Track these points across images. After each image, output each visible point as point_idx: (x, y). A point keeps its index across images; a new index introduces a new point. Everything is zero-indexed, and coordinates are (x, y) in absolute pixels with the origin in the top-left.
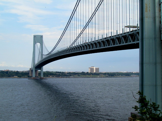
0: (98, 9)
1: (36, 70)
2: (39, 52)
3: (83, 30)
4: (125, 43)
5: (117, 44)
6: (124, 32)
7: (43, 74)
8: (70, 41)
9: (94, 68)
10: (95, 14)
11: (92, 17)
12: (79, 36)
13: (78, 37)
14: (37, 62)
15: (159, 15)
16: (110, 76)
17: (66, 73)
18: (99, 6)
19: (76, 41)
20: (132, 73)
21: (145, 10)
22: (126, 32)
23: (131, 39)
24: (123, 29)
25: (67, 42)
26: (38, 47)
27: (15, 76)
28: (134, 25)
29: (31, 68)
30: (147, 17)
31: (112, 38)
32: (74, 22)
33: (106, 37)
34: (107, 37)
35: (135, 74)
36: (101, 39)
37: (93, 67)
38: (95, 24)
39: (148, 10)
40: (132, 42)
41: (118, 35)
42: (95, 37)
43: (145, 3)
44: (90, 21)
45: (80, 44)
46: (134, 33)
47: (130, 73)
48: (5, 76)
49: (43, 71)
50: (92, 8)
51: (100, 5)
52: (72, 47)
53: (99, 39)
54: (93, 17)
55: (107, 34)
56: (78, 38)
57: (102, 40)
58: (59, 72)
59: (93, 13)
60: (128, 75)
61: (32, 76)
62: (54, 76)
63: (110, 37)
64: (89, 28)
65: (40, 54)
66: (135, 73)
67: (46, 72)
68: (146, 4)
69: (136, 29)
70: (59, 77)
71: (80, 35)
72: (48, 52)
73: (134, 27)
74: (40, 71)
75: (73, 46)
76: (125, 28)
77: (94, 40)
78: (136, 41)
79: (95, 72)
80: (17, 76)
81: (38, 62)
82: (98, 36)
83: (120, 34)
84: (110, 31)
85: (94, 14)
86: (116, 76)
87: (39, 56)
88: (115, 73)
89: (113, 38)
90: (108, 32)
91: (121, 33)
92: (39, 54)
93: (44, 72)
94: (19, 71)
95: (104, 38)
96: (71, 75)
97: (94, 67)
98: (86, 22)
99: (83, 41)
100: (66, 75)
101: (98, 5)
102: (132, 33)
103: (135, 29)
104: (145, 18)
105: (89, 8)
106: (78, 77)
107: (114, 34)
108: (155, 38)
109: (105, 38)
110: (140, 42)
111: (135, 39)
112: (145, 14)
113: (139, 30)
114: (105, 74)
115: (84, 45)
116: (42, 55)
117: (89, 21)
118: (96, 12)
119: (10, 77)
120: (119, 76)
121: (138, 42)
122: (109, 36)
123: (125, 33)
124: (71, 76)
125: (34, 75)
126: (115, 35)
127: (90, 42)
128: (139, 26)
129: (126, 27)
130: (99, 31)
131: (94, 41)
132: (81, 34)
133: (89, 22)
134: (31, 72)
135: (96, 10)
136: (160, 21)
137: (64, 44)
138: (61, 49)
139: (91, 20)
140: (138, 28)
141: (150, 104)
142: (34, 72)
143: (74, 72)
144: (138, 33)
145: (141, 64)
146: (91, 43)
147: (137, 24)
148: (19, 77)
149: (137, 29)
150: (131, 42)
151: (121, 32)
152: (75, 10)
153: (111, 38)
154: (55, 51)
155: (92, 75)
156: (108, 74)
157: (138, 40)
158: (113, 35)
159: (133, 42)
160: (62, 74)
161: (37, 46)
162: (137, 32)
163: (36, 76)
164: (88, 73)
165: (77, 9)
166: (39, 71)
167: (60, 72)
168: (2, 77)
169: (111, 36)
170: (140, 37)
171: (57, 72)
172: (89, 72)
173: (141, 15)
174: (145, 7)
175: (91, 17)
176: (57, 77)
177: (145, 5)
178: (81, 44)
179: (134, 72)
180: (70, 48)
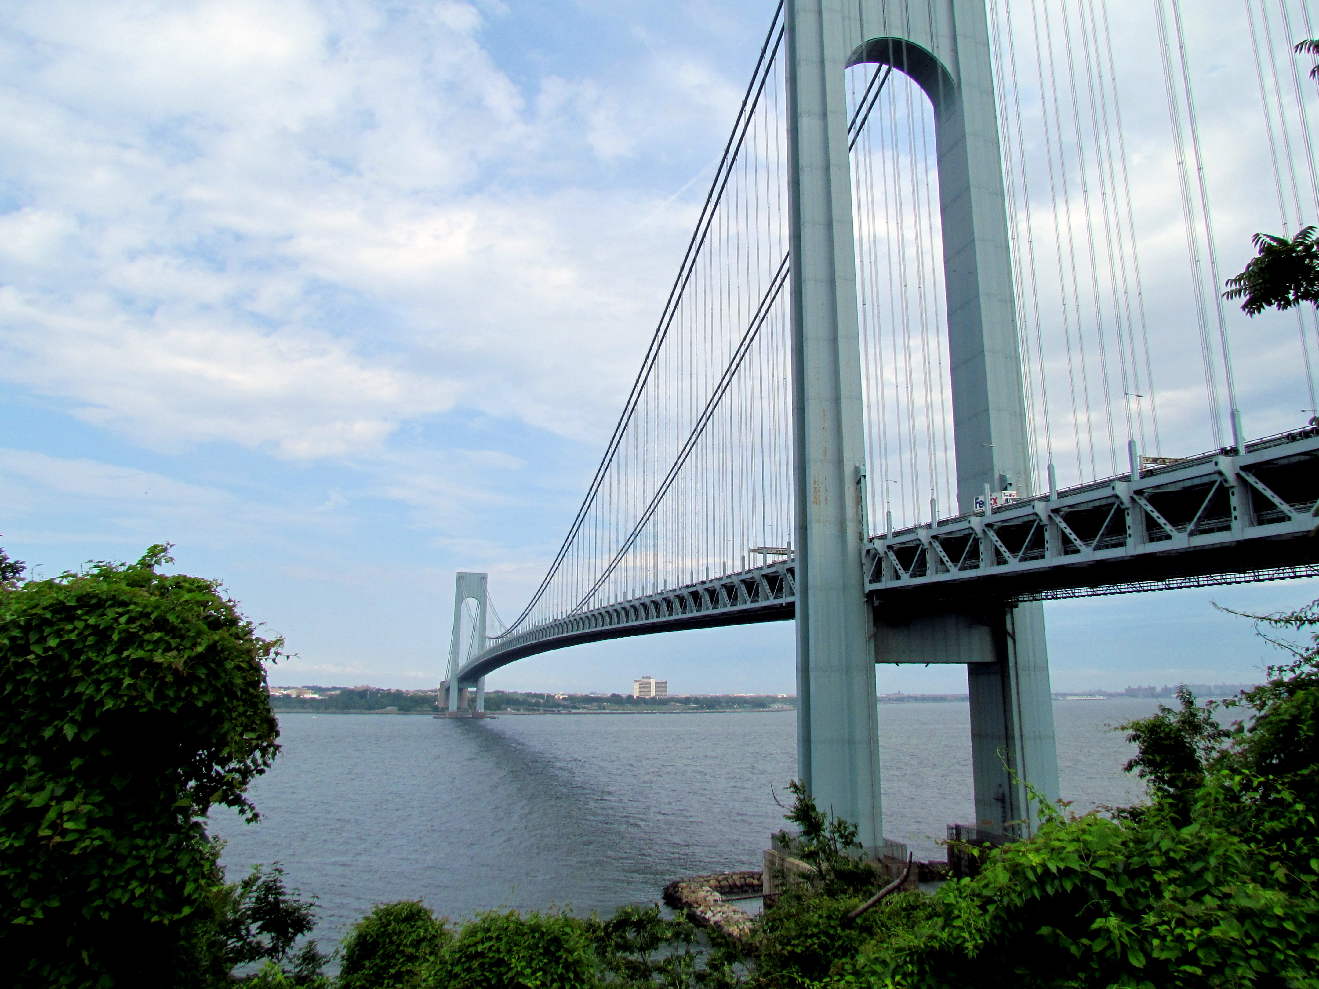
0: (663, 494)
1: (461, 686)
2: (474, 628)
3: (617, 560)
4: (749, 602)
5: (725, 606)
6: (747, 568)
7: (485, 699)
8: (574, 594)
9: (653, 681)
10: (655, 507)
11: (645, 519)
12: (603, 579)
13: (602, 581)
14: (464, 661)
15: (857, 514)
16: (703, 708)
17: (561, 697)
18: (668, 482)
19: (594, 593)
20: (774, 700)
21: (810, 498)
22: (752, 567)
23: (769, 590)
24: (743, 558)
25: (564, 599)
26: (470, 615)
27: (390, 705)
28: (777, 545)
29: (445, 682)
30: (818, 521)
31: (708, 585)
32: (587, 531)
33: (689, 583)
34: (694, 582)
35: (783, 702)
36: (674, 588)
37: (647, 677)
38: (656, 537)
39: (822, 499)
40: (772, 598)
41: (729, 577)
42: (654, 584)
43: (812, 477)
44: (640, 530)
45: (606, 605)
46: (777, 572)
47: (767, 697)
48: (354, 708)
49: (486, 691)
50: (645, 490)
51: (672, 480)
52: (579, 612)
53: (668, 589)
54: (648, 519)
55: (692, 573)
56: (600, 583)
57: (678, 593)
58: (535, 695)
59: (650, 507)
60: (759, 704)
61: (447, 708)
62: (519, 707)
63: (703, 582)
64: (634, 552)
65: (477, 636)
66: (783, 698)
67: (493, 696)
68: (815, 482)
69: (785, 557)
70: (535, 710)
71: (605, 576)
72: (503, 627)
73: (778, 552)
74: (475, 689)
75: (585, 609)
76: (751, 554)
77: (651, 593)
78: (784, 595)
79: (653, 694)
80: (396, 706)
81: (469, 661)
82: (665, 580)
83: (735, 574)
84: (702, 562)
85: (652, 508)
86: (723, 707)
87: (472, 640)
88: (718, 697)
89: (711, 585)
90: (697, 565)
91: (736, 572)
92: (473, 634)
93: (487, 693)
94: (404, 690)
95: (684, 585)
96: (577, 704)
97: (650, 678)
98: (626, 533)
99: (616, 596)
100: (558, 705)
101: (666, 480)
102: (773, 570)
103: (780, 558)
104: (813, 524)
105: (636, 490)
106: (599, 711)
107: (715, 573)
108: (845, 588)
109: (688, 586)
110: (796, 599)
111: (781, 589)
112: (813, 511)
113: (793, 560)
114: (687, 701)
115: (618, 607)
116: (483, 638)
117: (635, 530)
118: (659, 501)
119: (373, 711)
120: (731, 707)
121: (790, 599)
122: (700, 581)
123: (749, 571)
124: (579, 709)
125: (453, 705)
126: (718, 576)
127: (637, 596)
128: (793, 548)
129: (754, 551)
130: (668, 563)
131: (651, 596)
132: (610, 570)
133: (635, 533)
134: (444, 693)
135: (658, 497)
136: (860, 533)
137: (555, 603)
138: (545, 619)
139: (643, 526)
140: (793, 556)
141: (832, 824)
142: (454, 693)
143: (587, 696)
144: (791, 571)
145: (802, 671)
146: (642, 601)
147: (789, 544)
148: (401, 712)
149: (789, 557)
150: (768, 599)
151: (738, 570)
152: (591, 495)
153: (706, 586)
154: (525, 627)
155: (643, 705)
156: (696, 700)
157: (793, 594)
158: (711, 577)
159: (775, 598)
160: (547, 701)
161: (468, 608)
162: (787, 566)
163: (459, 708)
164: (630, 697)
165: (598, 493)
166: (470, 689)
167: (541, 696)
168: (347, 711)
169: (705, 579)
170: (797, 586)
171: (529, 695)
172: (636, 694)
173: (799, 515)
174: (813, 490)
175: (642, 519)
176: (528, 710)
177: (812, 482)
178: (611, 604)
179: (779, 696)
180: (574, 616)
